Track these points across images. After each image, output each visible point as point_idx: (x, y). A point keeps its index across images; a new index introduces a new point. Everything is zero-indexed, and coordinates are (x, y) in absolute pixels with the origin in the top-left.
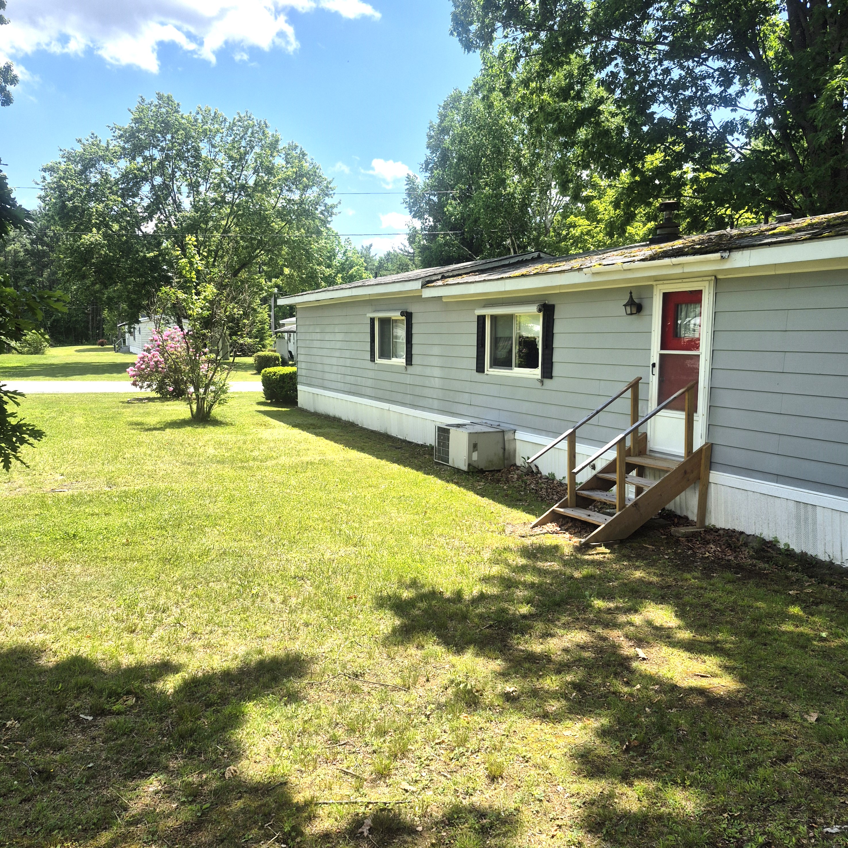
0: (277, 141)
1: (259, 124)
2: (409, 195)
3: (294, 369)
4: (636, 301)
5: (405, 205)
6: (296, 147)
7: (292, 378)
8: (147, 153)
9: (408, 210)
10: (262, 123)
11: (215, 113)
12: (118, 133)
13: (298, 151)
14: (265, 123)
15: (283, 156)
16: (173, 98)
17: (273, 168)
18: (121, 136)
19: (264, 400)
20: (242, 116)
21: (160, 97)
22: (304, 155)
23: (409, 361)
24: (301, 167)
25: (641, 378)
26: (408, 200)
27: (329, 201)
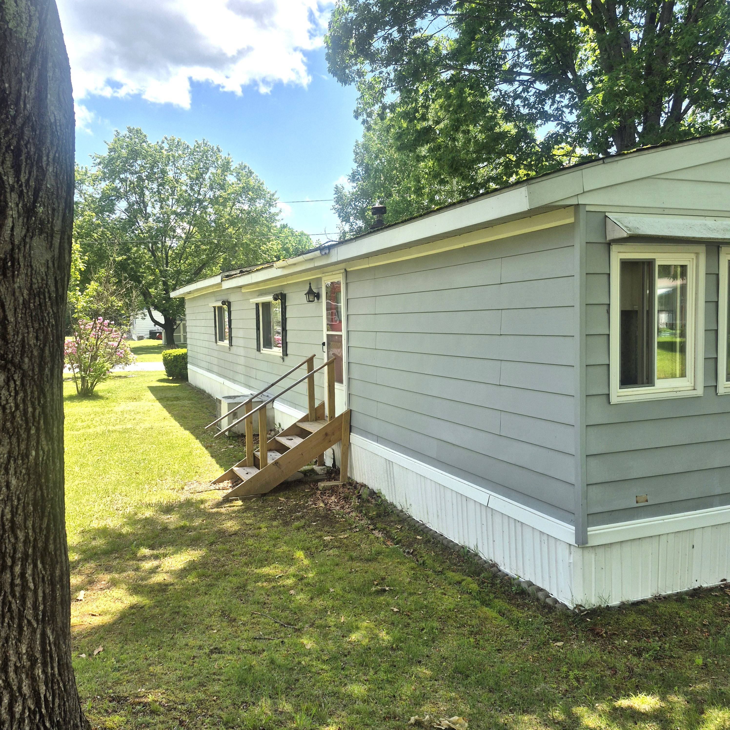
0: (228, 163)
1: (213, 149)
2: (337, 202)
3: (183, 351)
4: (315, 291)
5: (334, 211)
6: (245, 167)
7: (183, 358)
8: (122, 176)
9: (337, 215)
10: (215, 148)
11: (178, 142)
12: (98, 160)
13: (247, 170)
14: (218, 148)
15: (235, 174)
16: (142, 131)
17: (224, 184)
18: (99, 164)
19: (166, 377)
20: (199, 143)
21: (130, 131)
22: (251, 173)
23: (231, 344)
24: (247, 183)
25: (315, 355)
26: (336, 206)
27: (273, 210)
